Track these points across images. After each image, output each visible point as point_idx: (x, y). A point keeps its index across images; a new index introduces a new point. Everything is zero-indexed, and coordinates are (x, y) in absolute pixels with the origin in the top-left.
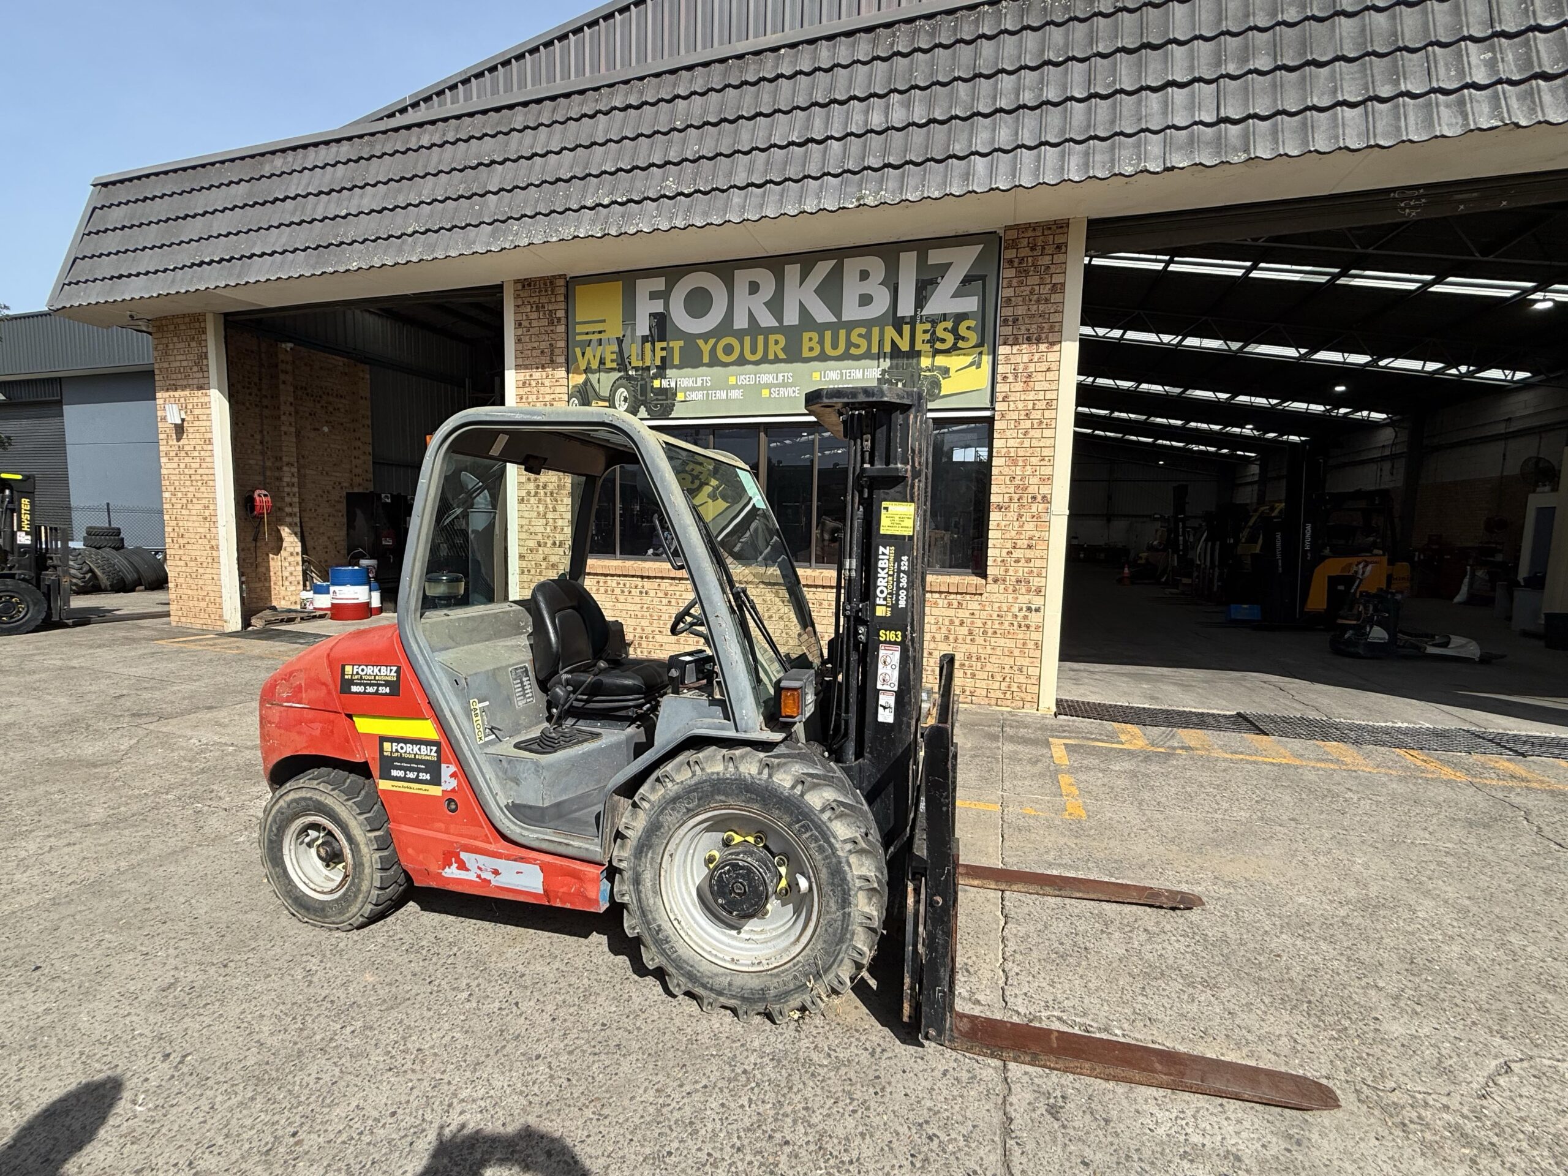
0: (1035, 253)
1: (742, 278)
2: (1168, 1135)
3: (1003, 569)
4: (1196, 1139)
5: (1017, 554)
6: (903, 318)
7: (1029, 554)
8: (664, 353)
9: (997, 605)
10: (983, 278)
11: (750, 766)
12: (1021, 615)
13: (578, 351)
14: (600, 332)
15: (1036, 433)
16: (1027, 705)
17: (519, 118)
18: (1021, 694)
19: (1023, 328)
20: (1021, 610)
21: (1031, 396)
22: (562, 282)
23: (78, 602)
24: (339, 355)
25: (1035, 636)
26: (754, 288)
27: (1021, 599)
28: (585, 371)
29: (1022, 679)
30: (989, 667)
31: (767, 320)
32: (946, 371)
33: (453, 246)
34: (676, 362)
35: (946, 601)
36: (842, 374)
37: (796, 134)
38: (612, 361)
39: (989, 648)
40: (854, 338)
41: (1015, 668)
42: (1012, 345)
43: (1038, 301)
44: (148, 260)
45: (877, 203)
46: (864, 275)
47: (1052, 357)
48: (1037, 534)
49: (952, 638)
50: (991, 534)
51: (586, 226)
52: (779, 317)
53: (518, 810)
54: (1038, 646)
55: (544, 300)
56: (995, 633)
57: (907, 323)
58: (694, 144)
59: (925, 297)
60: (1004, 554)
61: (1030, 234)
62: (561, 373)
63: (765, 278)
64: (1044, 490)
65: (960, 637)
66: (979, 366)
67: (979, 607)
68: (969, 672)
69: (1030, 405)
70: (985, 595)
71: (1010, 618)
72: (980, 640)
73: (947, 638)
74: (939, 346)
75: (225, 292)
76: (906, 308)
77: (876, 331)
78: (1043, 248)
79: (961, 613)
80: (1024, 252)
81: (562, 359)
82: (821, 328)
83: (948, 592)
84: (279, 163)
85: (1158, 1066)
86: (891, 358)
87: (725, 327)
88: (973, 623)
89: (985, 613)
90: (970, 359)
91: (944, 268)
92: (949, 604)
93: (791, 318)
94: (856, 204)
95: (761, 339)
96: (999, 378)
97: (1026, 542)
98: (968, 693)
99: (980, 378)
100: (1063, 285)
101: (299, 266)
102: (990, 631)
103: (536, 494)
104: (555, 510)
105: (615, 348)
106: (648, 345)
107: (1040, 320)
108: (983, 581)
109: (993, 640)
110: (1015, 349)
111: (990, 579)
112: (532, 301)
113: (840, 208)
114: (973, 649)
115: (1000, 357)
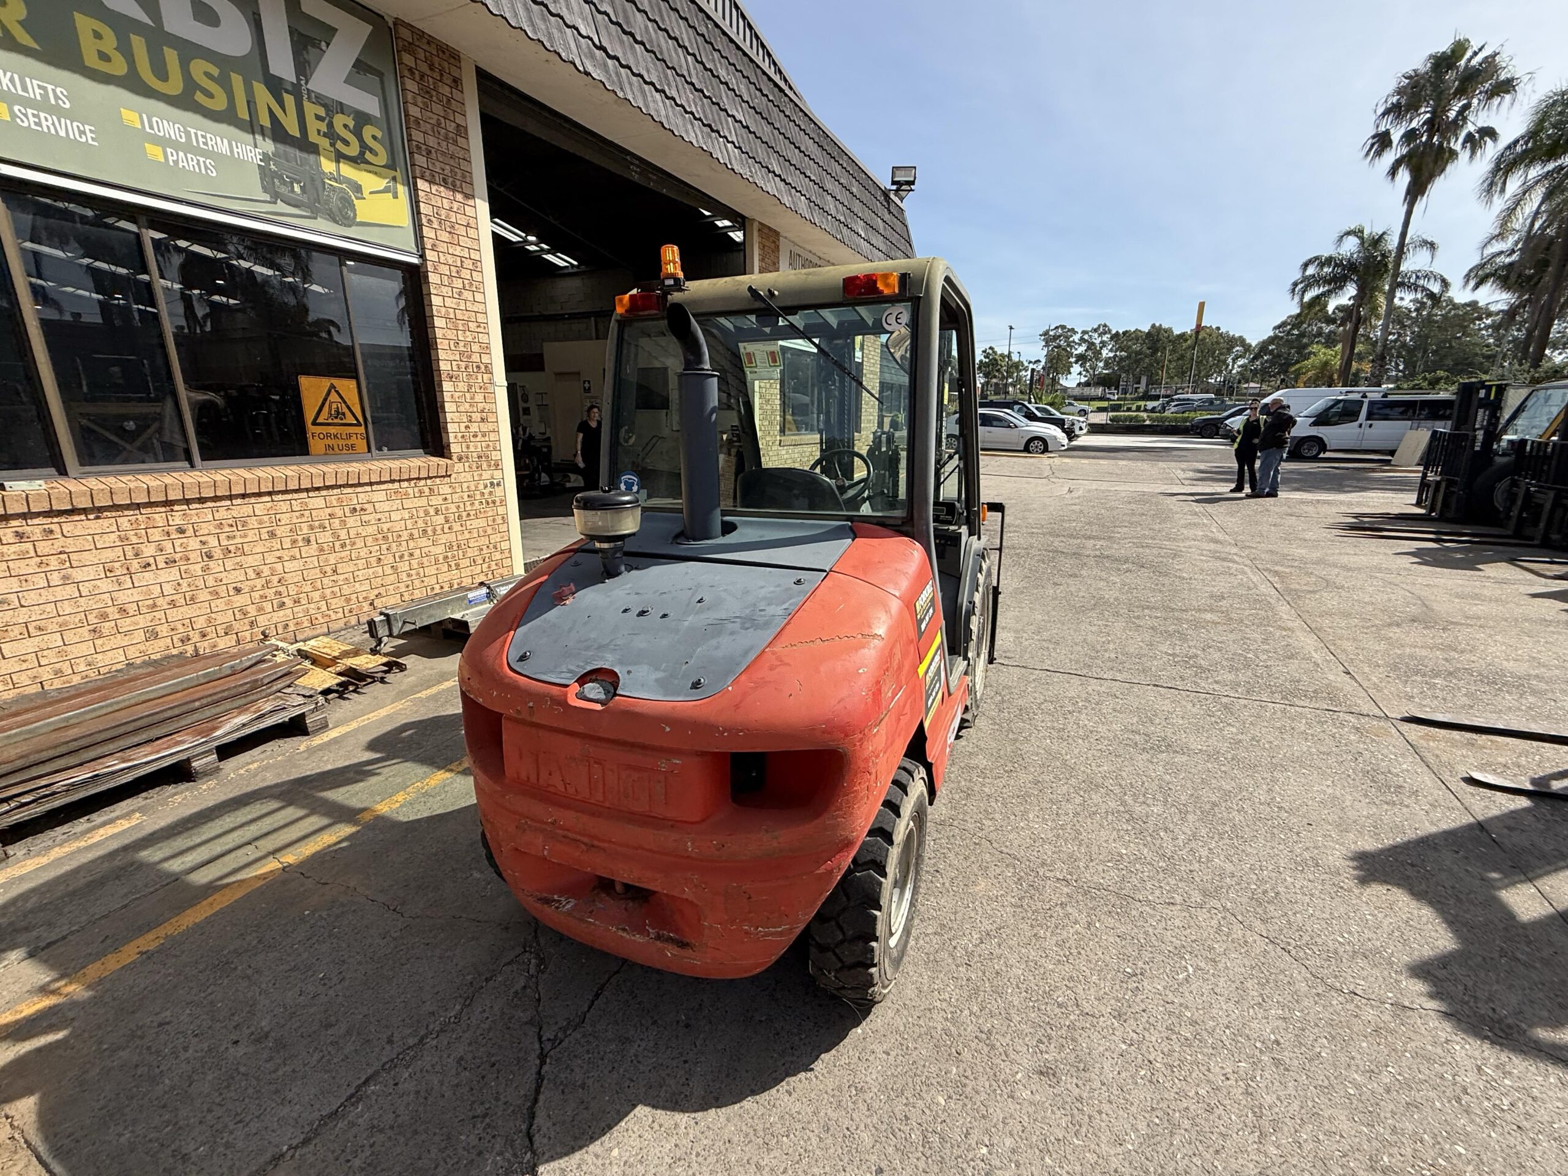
0: (434, 75)
3: (464, 445)
6: (281, 80)
7: (484, 427)
9: (466, 485)
10: (378, 74)
12: (486, 491)
15: (469, 296)
19: (437, 165)
20: (486, 487)
21: (458, 251)
25: (501, 510)
27: (486, 475)
29: (498, 556)
32: (357, 189)
35: (416, 490)
40: (199, 77)
42: (429, 182)
43: (446, 138)
47: (469, 211)
48: (487, 406)
50: (447, 407)
54: (505, 520)
57: (287, 92)
59: (308, 63)
61: (423, 44)
64: (485, 359)
66: (394, 196)
67: (449, 491)
68: (453, 564)
69: (459, 262)
70: (454, 476)
71: (478, 497)
74: (341, 147)
76: (281, 66)
80: (422, 67)
82: (119, 24)
86: (274, 139)
88: (447, 509)
89: (457, 495)
90: (383, 182)
91: (327, 30)
92: (421, 492)
96: (424, 220)
97: (479, 415)
99: (399, 212)
107: (452, 162)
108: (448, 461)
109: (468, 523)
110: (434, 188)
111: (455, 457)
115: (420, 193)
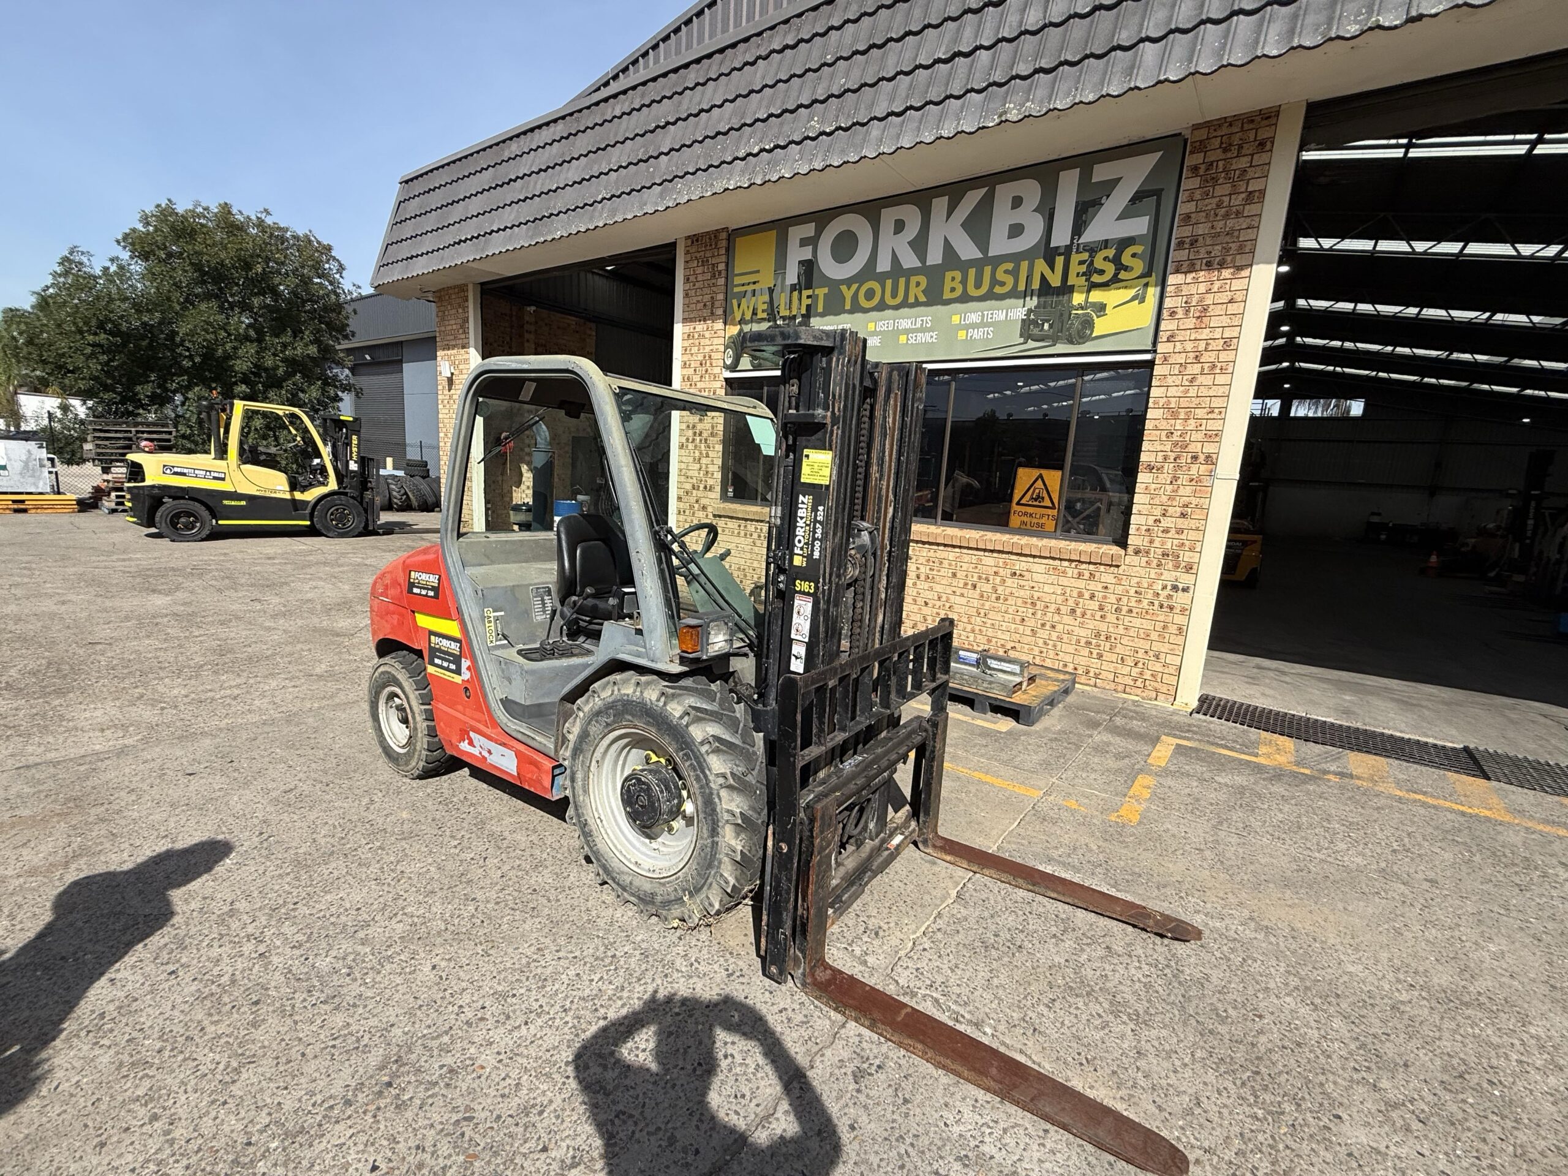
0: (1229, 155)
1: (888, 217)
2: (960, 1135)
3: (1147, 539)
4: (988, 1149)
5: (1166, 523)
6: (1057, 248)
7: (1182, 523)
8: (809, 301)
9: (1136, 580)
10: (1158, 193)
11: (652, 693)
12: (1164, 594)
13: (735, 302)
14: (754, 283)
15: (1207, 380)
16: (1161, 697)
17: (692, 76)
18: (1156, 684)
19: (1203, 250)
20: (1164, 588)
21: (1205, 334)
22: (724, 235)
23: (385, 517)
24: (571, 315)
25: (1179, 619)
26: (899, 226)
27: (1167, 575)
28: (740, 323)
29: (1158, 667)
30: (1119, 649)
31: (909, 260)
32: (1101, 308)
33: (629, 208)
34: (820, 309)
35: (1076, 571)
36: (983, 316)
37: (943, 49)
38: (763, 311)
39: (1121, 627)
40: (1000, 276)
41: (1151, 653)
42: (1186, 273)
43: (1227, 216)
44: (428, 243)
45: (1020, 117)
46: (1017, 202)
47: (1237, 284)
48: (1194, 501)
49: (1079, 612)
50: (1137, 498)
51: (735, 178)
52: (922, 257)
53: (506, 703)
54: (1181, 631)
55: (708, 254)
56: (1131, 611)
57: (1060, 255)
58: (842, 78)
59: (1085, 222)
60: (1151, 520)
61: (1225, 130)
62: (719, 325)
63: (911, 214)
64: (1209, 448)
65: (1089, 613)
66: (1142, 301)
67: (1114, 581)
68: (1095, 652)
69: (1202, 346)
70: (1123, 567)
71: (1150, 596)
72: (1111, 618)
73: (1073, 611)
74: (1096, 278)
75: (474, 265)
76: (1061, 237)
77: (1025, 265)
78: (1240, 147)
79: (1092, 586)
80: (1212, 156)
81: (720, 311)
82: (963, 266)
83: (1079, 561)
84: (514, 148)
85: (994, 1071)
86: (1039, 296)
87: (869, 271)
88: (1105, 597)
89: (1121, 588)
90: (1132, 292)
91: (1111, 185)
92: (1080, 574)
93: (935, 256)
94: (997, 121)
95: (902, 281)
96: (1165, 314)
97: (1179, 510)
98: (1092, 674)
99: (1142, 315)
100: (1262, 193)
101: (522, 238)
102: (1125, 609)
103: (694, 440)
104: (707, 456)
105: (766, 298)
106: (796, 294)
107: (1227, 239)
108: (1122, 552)
109: (1127, 619)
110: (1190, 277)
111: (1130, 550)
112: (698, 255)
113: (979, 128)
114: (1103, 627)
115: (1169, 289)
